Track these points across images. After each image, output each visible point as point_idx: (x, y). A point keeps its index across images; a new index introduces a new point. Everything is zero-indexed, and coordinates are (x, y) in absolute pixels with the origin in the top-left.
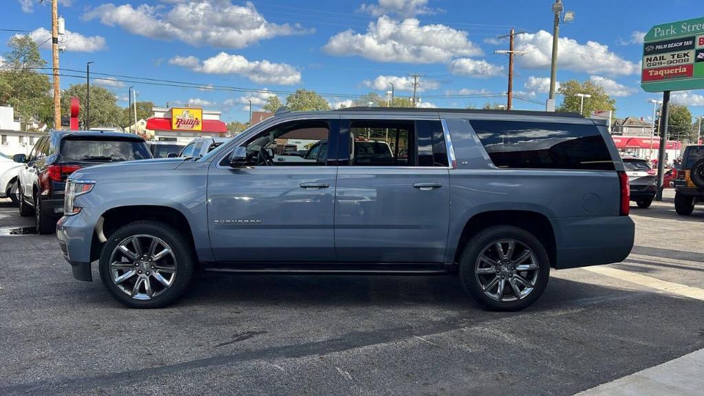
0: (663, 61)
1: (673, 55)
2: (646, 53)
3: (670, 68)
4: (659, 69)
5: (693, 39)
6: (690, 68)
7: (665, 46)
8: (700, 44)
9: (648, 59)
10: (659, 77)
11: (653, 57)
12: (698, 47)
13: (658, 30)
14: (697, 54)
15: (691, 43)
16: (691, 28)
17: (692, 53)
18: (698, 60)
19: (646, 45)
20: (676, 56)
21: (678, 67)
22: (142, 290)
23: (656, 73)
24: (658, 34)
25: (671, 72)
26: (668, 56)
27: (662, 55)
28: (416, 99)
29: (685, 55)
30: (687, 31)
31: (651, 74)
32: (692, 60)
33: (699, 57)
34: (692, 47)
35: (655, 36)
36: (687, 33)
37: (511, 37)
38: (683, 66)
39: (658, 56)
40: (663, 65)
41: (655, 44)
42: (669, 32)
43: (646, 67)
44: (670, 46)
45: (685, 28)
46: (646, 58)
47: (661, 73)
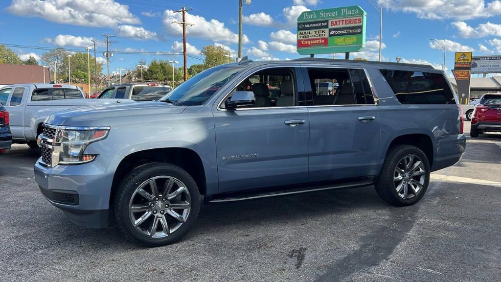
0: (310, 35)
1: (316, 31)
2: (299, 29)
3: (314, 40)
4: (307, 40)
5: (327, 22)
6: (326, 40)
7: (311, 25)
8: (331, 25)
9: (300, 33)
10: (307, 45)
11: (303, 32)
12: (330, 27)
13: (306, 15)
14: (330, 31)
15: (326, 24)
16: (326, 15)
17: (327, 30)
18: (330, 35)
19: (299, 24)
20: (317, 32)
21: (319, 39)
22: (160, 228)
23: (306, 43)
24: (306, 17)
25: (315, 42)
26: (312, 32)
27: (309, 31)
28: (109, 54)
29: (323, 32)
30: (323, 16)
31: (303, 43)
32: (327, 35)
33: (331, 33)
34: (326, 27)
35: (304, 18)
36: (323, 18)
37: (183, 12)
38: (322, 39)
39: (307, 31)
40: (310, 38)
41: (304, 24)
42: (313, 16)
43: (299, 38)
44: (314, 25)
45: (322, 14)
46: (299, 32)
47: (309, 43)
